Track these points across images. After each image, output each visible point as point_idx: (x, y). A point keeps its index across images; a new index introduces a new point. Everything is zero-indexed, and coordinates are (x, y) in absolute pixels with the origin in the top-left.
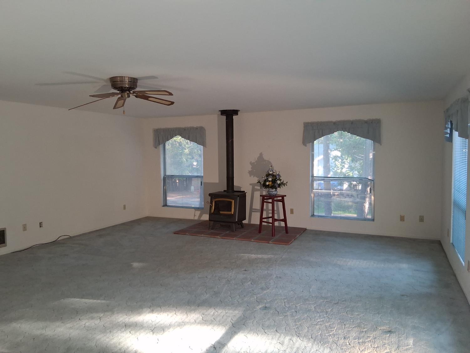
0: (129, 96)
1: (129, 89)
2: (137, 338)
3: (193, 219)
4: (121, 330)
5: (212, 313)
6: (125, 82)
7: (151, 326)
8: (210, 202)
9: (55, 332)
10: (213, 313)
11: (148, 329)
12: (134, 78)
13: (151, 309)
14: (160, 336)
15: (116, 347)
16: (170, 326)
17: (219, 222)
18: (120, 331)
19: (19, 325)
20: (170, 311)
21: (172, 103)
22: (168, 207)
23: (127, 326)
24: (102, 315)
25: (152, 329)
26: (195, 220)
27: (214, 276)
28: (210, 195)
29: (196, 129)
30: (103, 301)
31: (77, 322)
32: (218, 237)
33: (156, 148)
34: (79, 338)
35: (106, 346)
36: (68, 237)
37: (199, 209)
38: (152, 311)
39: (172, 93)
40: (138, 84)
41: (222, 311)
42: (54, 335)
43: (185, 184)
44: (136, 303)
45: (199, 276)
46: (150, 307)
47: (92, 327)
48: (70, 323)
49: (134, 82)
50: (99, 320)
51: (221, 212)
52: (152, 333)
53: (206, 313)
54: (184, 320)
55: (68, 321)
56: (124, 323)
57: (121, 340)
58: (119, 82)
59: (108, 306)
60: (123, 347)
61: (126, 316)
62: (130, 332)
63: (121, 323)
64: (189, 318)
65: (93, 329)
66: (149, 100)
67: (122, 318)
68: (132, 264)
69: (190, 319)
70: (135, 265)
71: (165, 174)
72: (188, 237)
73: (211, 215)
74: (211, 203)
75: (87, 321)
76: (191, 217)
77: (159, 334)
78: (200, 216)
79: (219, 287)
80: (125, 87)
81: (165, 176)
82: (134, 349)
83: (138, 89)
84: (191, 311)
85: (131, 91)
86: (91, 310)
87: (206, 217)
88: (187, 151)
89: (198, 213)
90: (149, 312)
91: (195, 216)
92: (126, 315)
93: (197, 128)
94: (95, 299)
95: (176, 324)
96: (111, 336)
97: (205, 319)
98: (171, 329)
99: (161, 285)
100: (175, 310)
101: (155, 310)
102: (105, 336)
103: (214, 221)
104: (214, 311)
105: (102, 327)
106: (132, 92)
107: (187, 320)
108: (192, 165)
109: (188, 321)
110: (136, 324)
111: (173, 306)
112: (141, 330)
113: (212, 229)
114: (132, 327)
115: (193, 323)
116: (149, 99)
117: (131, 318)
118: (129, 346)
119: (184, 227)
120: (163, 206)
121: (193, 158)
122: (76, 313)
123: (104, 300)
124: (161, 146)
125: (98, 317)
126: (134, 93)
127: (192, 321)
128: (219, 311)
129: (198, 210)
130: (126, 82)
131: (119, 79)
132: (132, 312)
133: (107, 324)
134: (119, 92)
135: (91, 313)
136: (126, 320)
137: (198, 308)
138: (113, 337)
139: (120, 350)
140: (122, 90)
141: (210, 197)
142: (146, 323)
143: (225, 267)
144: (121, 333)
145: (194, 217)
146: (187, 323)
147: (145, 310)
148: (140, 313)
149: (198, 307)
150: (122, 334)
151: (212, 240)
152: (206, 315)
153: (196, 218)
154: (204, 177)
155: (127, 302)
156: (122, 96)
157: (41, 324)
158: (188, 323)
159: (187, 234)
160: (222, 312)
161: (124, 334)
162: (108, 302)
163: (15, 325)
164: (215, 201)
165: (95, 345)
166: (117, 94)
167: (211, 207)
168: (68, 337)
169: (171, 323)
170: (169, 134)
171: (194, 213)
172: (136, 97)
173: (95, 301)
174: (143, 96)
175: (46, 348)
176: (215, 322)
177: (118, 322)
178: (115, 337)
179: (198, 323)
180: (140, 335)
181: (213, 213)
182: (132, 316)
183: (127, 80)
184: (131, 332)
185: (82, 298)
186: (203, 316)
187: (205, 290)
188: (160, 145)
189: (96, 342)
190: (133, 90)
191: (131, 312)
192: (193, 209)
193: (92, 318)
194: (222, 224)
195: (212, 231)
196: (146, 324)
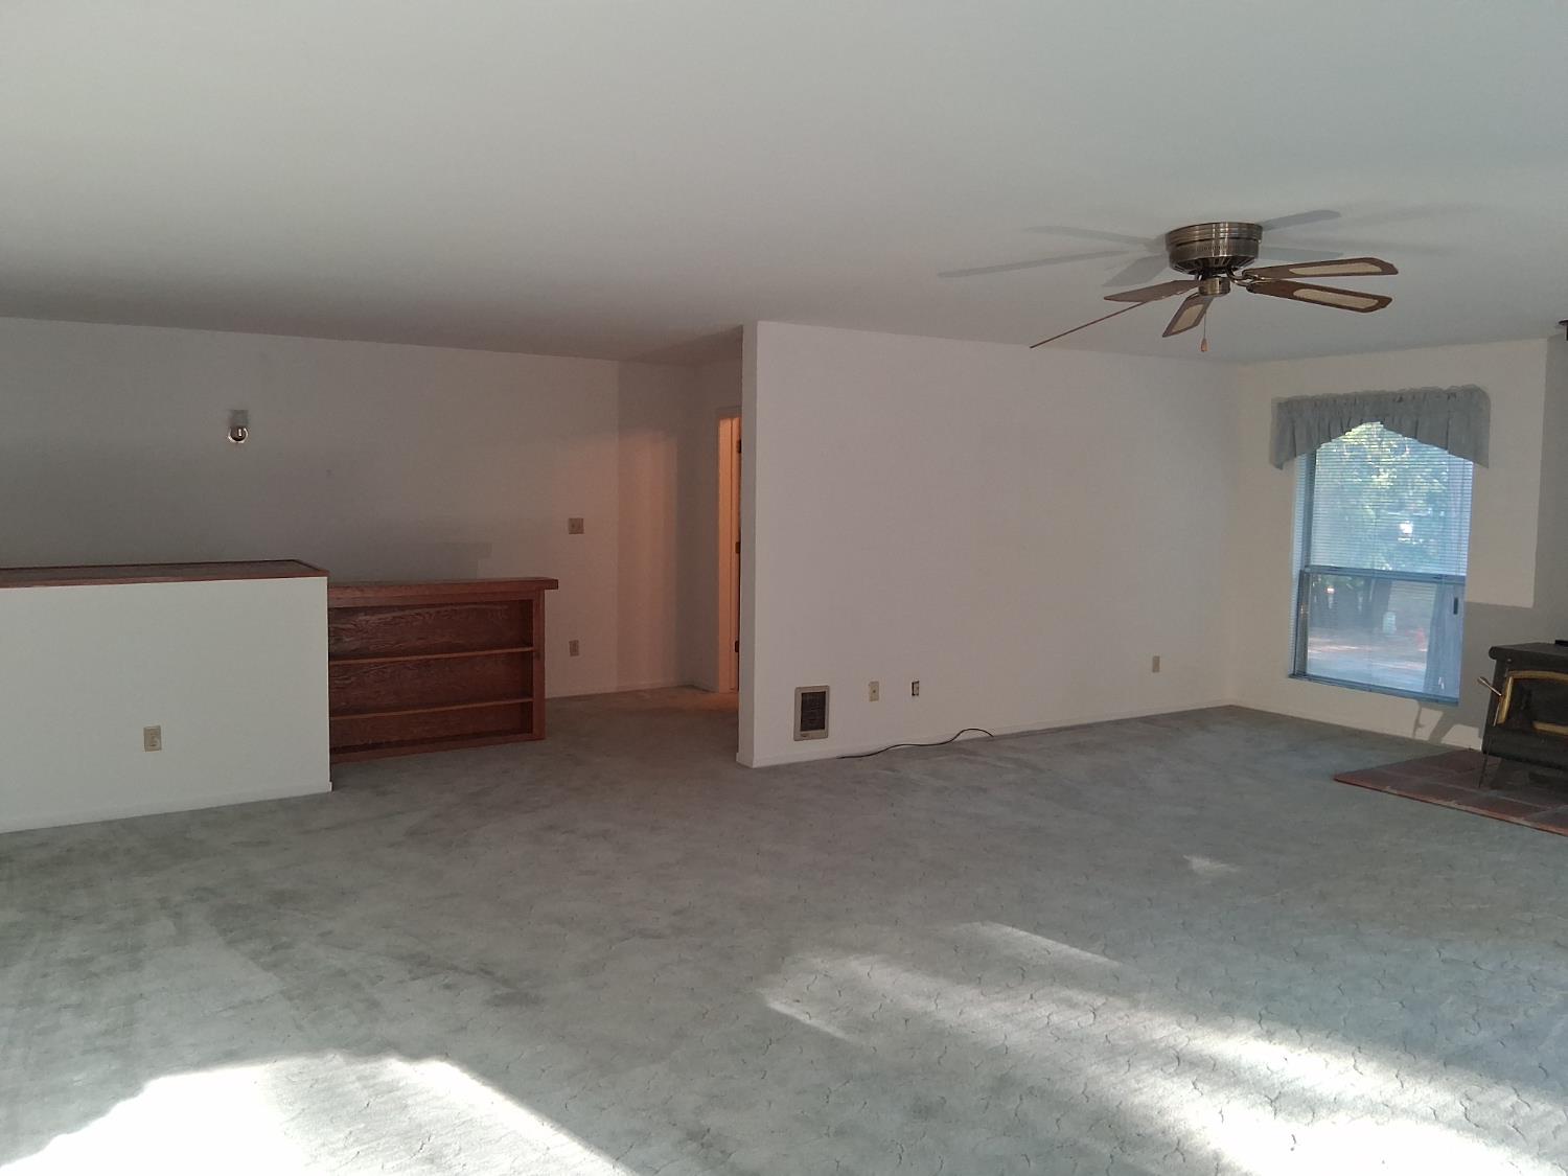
0: (1226, 290)
1: (1230, 265)
2: (1221, 1112)
3: (1410, 736)
4: (1165, 1068)
5: (1507, 1104)
6: (1217, 243)
7: (1266, 1083)
8: (1491, 682)
9: (962, 1016)
10: (1512, 1106)
11: (1257, 1092)
12: (1249, 226)
13: (1265, 1028)
14: (1298, 1126)
15: (1149, 1119)
16: (1336, 1105)
17: (1528, 761)
18: (1161, 1073)
19: (867, 969)
20: (1336, 1052)
21: (1383, 302)
22: (1310, 680)
23: (1184, 1063)
24: (1099, 1002)
25: (1273, 1098)
26: (1420, 743)
27: (1511, 967)
28: (1495, 652)
29: (1449, 398)
30: (1102, 960)
31: (1025, 1005)
32: (1521, 821)
33: (1280, 467)
34: (1033, 1056)
35: (1117, 1107)
36: (985, 735)
37: (1437, 701)
38: (1269, 1035)
39: (1395, 266)
40: (1262, 244)
41: (1550, 1108)
42: (959, 1025)
43: (1361, 599)
44: (1211, 992)
45: (1446, 954)
46: (1260, 1019)
47: (1069, 1032)
48: (1005, 1000)
49: (1248, 237)
50: (1092, 1015)
51: (1540, 726)
52: (1270, 1108)
53: (1480, 1098)
54: (1388, 1097)
55: (997, 993)
56: (1173, 1047)
57: (1166, 1103)
58: (1198, 243)
59: (1118, 979)
60: (1174, 1128)
61: (1179, 1029)
62: (1194, 1084)
63: (1163, 1044)
64: (1409, 1094)
65: (1074, 1040)
66: (1296, 298)
67: (1165, 1030)
68: (1185, 857)
69: (1416, 1101)
70: (1199, 863)
71: (1308, 560)
72: (1389, 801)
73: (1491, 731)
74: (1499, 683)
75: (1053, 1007)
76: (1404, 730)
77: (1296, 1120)
78: (1442, 728)
79: (1531, 1012)
80: (1217, 260)
81: (1307, 570)
82: (1209, 1143)
83: (1258, 264)
84: (1416, 1072)
85: (1236, 269)
86: (1065, 976)
87: (1468, 737)
88: (1383, 479)
89: (1432, 717)
90: (1258, 1036)
91: (1417, 725)
92: (1180, 1025)
93: (1451, 394)
94: (1076, 947)
95: (1360, 1104)
96: (1133, 1081)
97: (1478, 1118)
98: (1342, 1117)
99: (1297, 954)
100: (1353, 1054)
101: (1277, 1035)
102: (1112, 1071)
103: (1508, 757)
104: (1514, 1098)
105: (1102, 1041)
106: (1237, 274)
107: (1404, 1101)
108: (1397, 533)
109: (1405, 1105)
110: (1215, 1065)
111: (1347, 1039)
112: (1233, 1089)
113: (1494, 786)
114: (1200, 1071)
115: (1425, 1119)
116: (1296, 293)
117: (1195, 1038)
118: (1193, 1128)
119: (1374, 760)
120: (1293, 676)
121: (1401, 507)
122: (1020, 973)
123: (1104, 953)
124: (1301, 462)
125: (1088, 1007)
126: (1246, 275)
127: (1424, 1109)
128: (1537, 1104)
129: (1435, 704)
130: (1221, 241)
131: (1200, 234)
132: (1197, 1019)
133: (1116, 1037)
134: (1192, 277)
135: (1067, 986)
136: (1179, 1040)
137: (1443, 1069)
138: (1138, 1082)
139: (1163, 1132)
140: (1206, 269)
141: (1495, 661)
142: (1249, 1068)
143: (1557, 944)
144: (1166, 1079)
145: (1415, 730)
146: (1402, 1110)
147: (1242, 1023)
148: (1227, 1030)
149: (1445, 1065)
150: (1168, 1084)
151: (1493, 826)
152: (1479, 1104)
153: (1424, 735)
154: (1467, 582)
155: (1178, 980)
156: (1202, 292)
157: (926, 983)
158: (1404, 1111)
159: (1388, 789)
160: (1549, 1114)
161: (1175, 1086)
162: (1116, 964)
163: (859, 967)
164: (1515, 681)
165: (1083, 1093)
166: (1186, 285)
167: (1495, 701)
168: (1001, 1042)
169: (1340, 1094)
170: (1335, 416)
171: (1416, 714)
172: (1251, 289)
173: (1074, 951)
174: (1279, 285)
175: (940, 1057)
176: (1523, 1142)
177: (1153, 1041)
178: (1145, 1087)
179: (1450, 1125)
180: (1228, 1102)
181: (1504, 727)
182: (1199, 1033)
183: (1224, 232)
184: (1199, 1085)
185: (1035, 932)
186: (1467, 1104)
187: (1473, 1010)
188: (1295, 456)
189: (1086, 1084)
190: (1243, 269)
191: (1194, 1018)
192: (1415, 701)
193: (1073, 1005)
194: (1540, 771)
195: (1493, 793)
196: (1248, 1073)
